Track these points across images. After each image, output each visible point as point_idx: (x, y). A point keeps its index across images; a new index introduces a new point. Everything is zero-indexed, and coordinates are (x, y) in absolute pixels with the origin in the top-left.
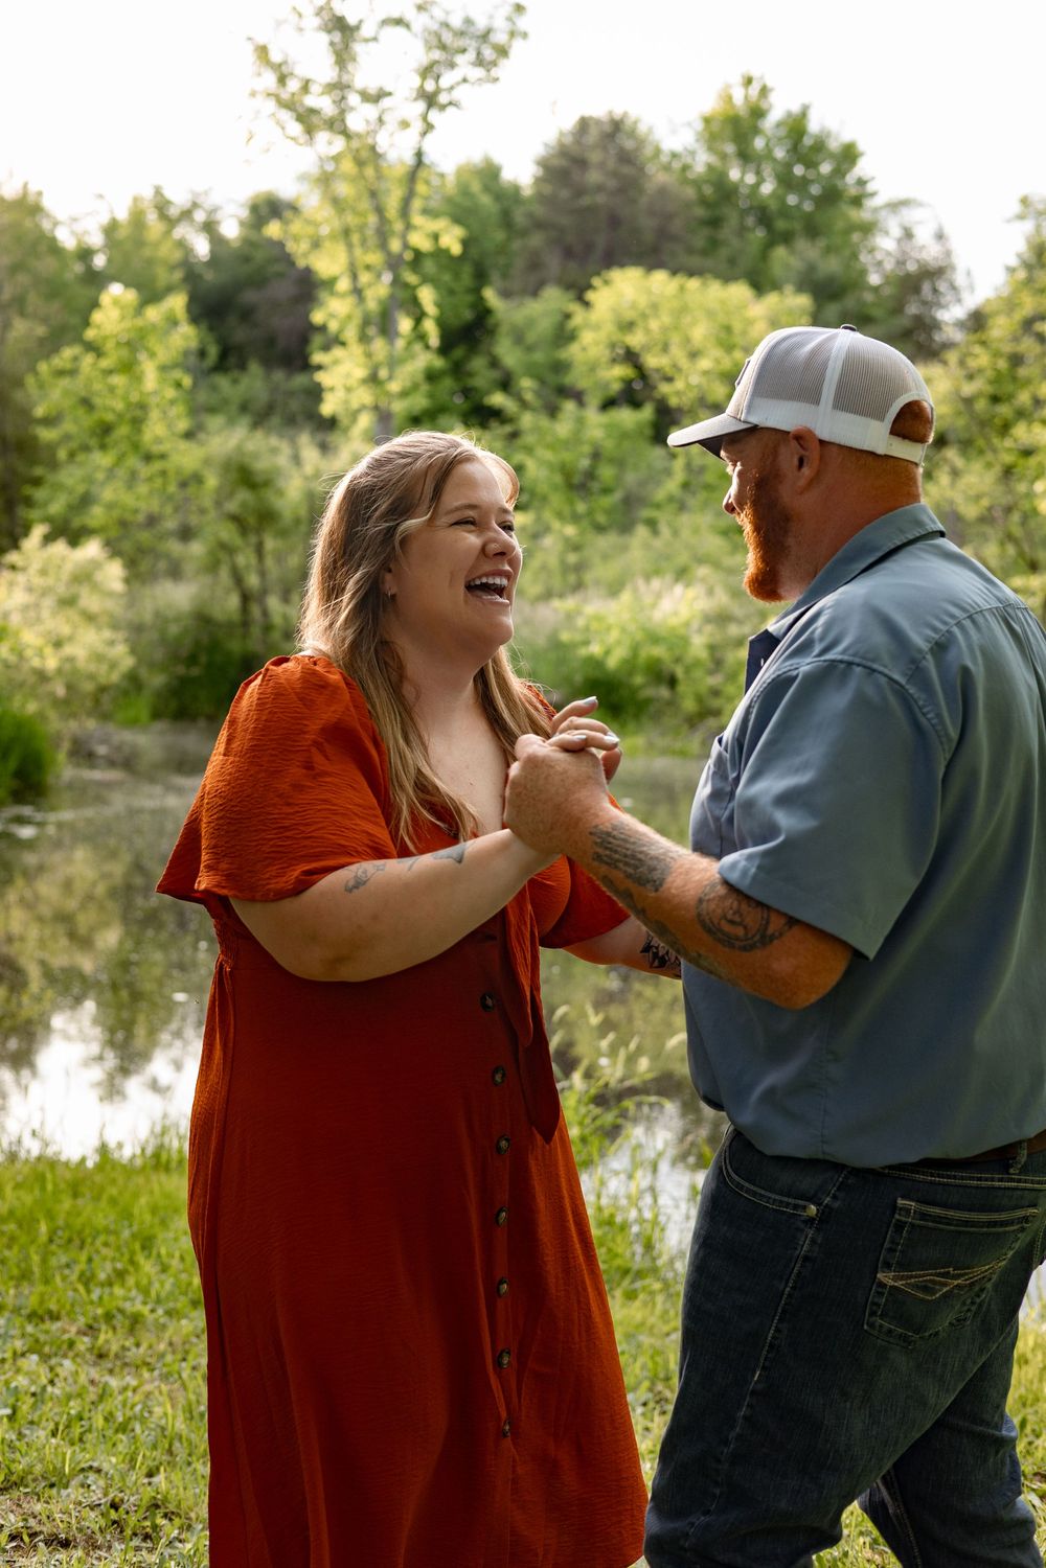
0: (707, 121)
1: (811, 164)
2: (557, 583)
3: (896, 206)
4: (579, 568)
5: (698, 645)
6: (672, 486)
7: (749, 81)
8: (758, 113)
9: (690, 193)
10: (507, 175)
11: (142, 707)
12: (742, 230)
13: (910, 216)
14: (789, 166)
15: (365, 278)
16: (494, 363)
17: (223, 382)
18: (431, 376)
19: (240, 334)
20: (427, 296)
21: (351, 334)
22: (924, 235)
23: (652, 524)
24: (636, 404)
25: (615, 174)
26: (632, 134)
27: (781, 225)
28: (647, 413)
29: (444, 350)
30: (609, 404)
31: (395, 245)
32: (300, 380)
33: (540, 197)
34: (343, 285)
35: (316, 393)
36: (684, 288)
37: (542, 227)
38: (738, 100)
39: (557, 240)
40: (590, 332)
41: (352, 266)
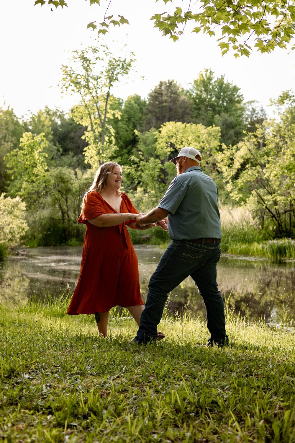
0: (196, 82)
1: (225, 92)
3: (250, 102)
7: (207, 70)
8: (210, 79)
9: (191, 101)
10: (142, 98)
11: (35, 243)
12: (207, 111)
13: (254, 105)
14: (220, 93)
15: (95, 126)
20: (112, 130)
21: (92, 142)
22: (258, 110)
25: (170, 97)
26: (175, 86)
27: (217, 109)
31: (103, 117)
32: (81, 155)
33: (150, 104)
34: (89, 128)
35: (83, 158)
36: (186, 126)
37: (151, 112)
38: (204, 76)
39: (155, 116)
40: (161, 139)
41: (92, 123)
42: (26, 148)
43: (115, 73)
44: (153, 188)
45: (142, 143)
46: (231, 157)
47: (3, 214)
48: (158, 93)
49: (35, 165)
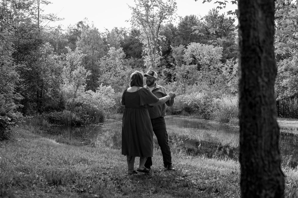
0: (207, 17)
2: (181, 92)
4: (185, 90)
5: (202, 102)
6: (200, 77)
7: (214, 10)
8: (216, 16)
9: (204, 29)
10: (174, 26)
11: (116, 111)
15: (151, 45)
16: (172, 57)
17: (127, 60)
18: (161, 59)
19: (130, 52)
20: (160, 47)
21: (148, 53)
23: (197, 83)
24: (195, 64)
28: (197, 65)
29: (163, 55)
30: (190, 64)
31: (155, 39)
32: (140, 60)
33: (179, 30)
34: (147, 46)
35: (143, 62)
36: (202, 46)
37: (179, 34)
38: (212, 13)
39: (182, 37)
40: (187, 52)
41: (149, 43)
42: (111, 56)
43: (164, 14)
44: (183, 81)
45: (174, 53)
46: (232, 67)
47: (102, 95)
48: (185, 24)
49: (116, 66)
